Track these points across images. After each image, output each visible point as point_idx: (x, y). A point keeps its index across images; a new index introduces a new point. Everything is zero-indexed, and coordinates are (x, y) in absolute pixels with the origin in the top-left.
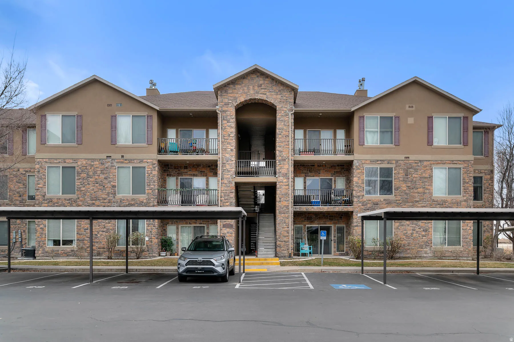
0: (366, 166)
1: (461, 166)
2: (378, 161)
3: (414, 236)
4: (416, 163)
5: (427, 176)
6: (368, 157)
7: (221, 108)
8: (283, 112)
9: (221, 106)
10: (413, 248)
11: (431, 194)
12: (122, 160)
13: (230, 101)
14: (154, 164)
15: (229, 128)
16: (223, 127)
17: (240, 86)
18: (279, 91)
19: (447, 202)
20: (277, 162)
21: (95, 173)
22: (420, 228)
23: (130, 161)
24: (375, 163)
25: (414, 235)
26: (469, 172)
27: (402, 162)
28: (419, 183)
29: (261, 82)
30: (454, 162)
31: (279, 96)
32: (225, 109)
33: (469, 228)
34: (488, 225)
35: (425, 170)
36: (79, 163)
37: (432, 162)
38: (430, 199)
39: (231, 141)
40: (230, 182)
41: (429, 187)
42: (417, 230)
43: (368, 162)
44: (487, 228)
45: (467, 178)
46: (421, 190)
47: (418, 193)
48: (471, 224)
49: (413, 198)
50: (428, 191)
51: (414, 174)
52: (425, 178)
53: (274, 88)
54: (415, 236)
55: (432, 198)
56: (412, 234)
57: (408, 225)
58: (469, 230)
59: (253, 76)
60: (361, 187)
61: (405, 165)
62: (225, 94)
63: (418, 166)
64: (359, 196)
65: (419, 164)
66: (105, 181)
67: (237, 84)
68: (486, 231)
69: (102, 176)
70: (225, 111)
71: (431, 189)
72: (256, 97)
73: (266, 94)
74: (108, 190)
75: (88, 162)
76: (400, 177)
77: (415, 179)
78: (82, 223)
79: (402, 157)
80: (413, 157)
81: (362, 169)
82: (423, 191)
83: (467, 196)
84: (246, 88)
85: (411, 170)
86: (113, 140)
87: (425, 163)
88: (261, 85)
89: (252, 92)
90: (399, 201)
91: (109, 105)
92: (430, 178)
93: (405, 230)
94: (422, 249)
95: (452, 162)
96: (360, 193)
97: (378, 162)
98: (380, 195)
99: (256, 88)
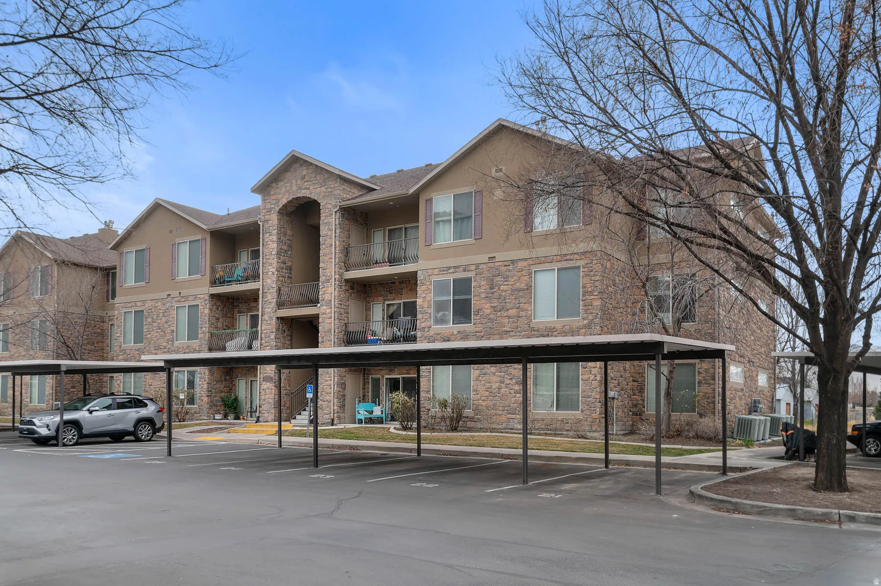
0: (434, 278)
1: (581, 263)
2: (449, 268)
3: (502, 392)
4: (505, 266)
5: (523, 286)
6: (437, 263)
7: (263, 218)
8: (327, 211)
9: (264, 214)
10: (501, 413)
11: (529, 318)
12: (179, 298)
13: (273, 206)
14: (206, 301)
15: (271, 243)
16: (265, 243)
17: (283, 183)
18: (324, 181)
19: (555, 330)
20: (320, 284)
21: (158, 316)
22: (512, 379)
23: (186, 298)
24: (446, 272)
25: (503, 390)
26: (593, 273)
27: (484, 266)
28: (510, 301)
29: (305, 172)
30: (568, 257)
31: (323, 189)
32: (267, 217)
33: (593, 377)
34: (706, 371)
35: (520, 277)
36: (146, 305)
37: (531, 262)
38: (527, 326)
39: (273, 261)
40: (271, 318)
41: (526, 306)
42: (507, 381)
43: (436, 272)
44: (704, 376)
45: (588, 286)
46: (512, 312)
47: (509, 317)
48: (596, 369)
49: (501, 327)
50: (523, 313)
51: (502, 285)
52: (520, 290)
53: (318, 177)
54: (504, 392)
55: (531, 326)
56: (499, 389)
57: (494, 374)
58: (593, 382)
59: (296, 166)
60: (427, 313)
61: (488, 270)
62: (268, 197)
63: (510, 271)
64: (424, 328)
65: (510, 268)
66: (166, 326)
67: (280, 181)
68: (703, 382)
69: (164, 320)
70: (267, 221)
71: (529, 309)
72: (299, 196)
73: (309, 189)
74: (169, 337)
75: (153, 304)
76: (482, 292)
77: (503, 294)
78: (148, 377)
79: (484, 258)
80: (501, 256)
81: (428, 283)
82: (516, 314)
83: (590, 318)
84: (288, 185)
85: (499, 279)
86: (173, 275)
87: (520, 264)
88: (304, 176)
89: (294, 188)
90: (480, 334)
91: (171, 232)
92: (527, 289)
93: (489, 382)
94: (515, 416)
95: (564, 257)
96: (425, 323)
97: (451, 271)
98: (453, 324)
99: (299, 182)
